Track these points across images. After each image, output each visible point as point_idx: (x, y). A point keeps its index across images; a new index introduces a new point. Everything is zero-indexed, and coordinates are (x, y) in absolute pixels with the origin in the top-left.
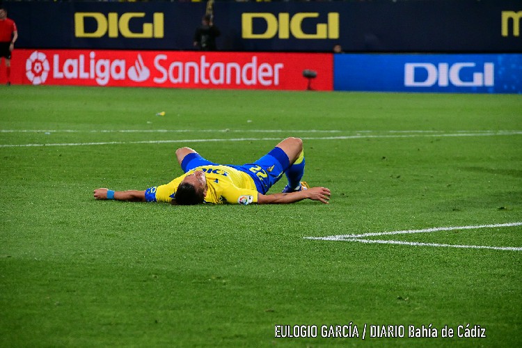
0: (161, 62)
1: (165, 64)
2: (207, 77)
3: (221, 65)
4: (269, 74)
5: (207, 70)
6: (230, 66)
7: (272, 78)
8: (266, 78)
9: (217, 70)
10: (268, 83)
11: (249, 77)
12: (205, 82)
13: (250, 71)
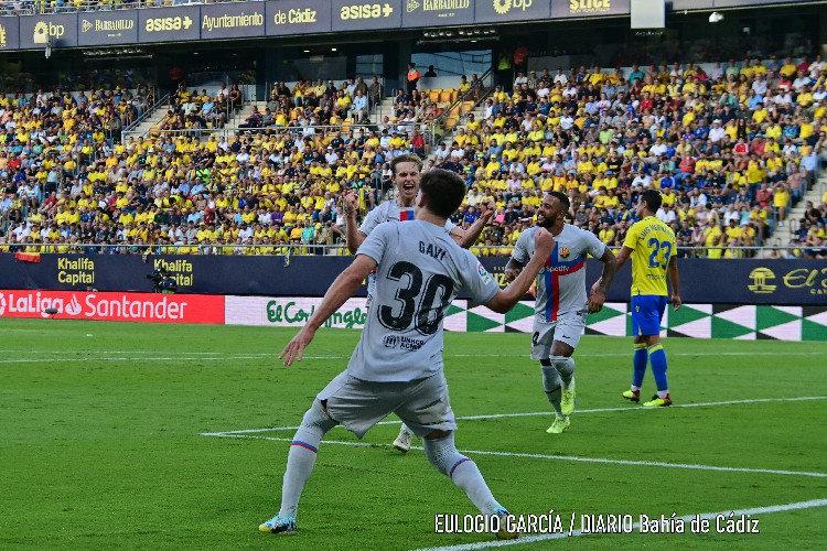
0: (91, 300)
1: (95, 302)
2: (128, 312)
3: (139, 303)
4: (176, 310)
5: (128, 307)
6: (145, 304)
7: (178, 314)
8: (173, 314)
9: (136, 306)
10: (176, 317)
11: (161, 312)
12: (126, 316)
13: (161, 307)
